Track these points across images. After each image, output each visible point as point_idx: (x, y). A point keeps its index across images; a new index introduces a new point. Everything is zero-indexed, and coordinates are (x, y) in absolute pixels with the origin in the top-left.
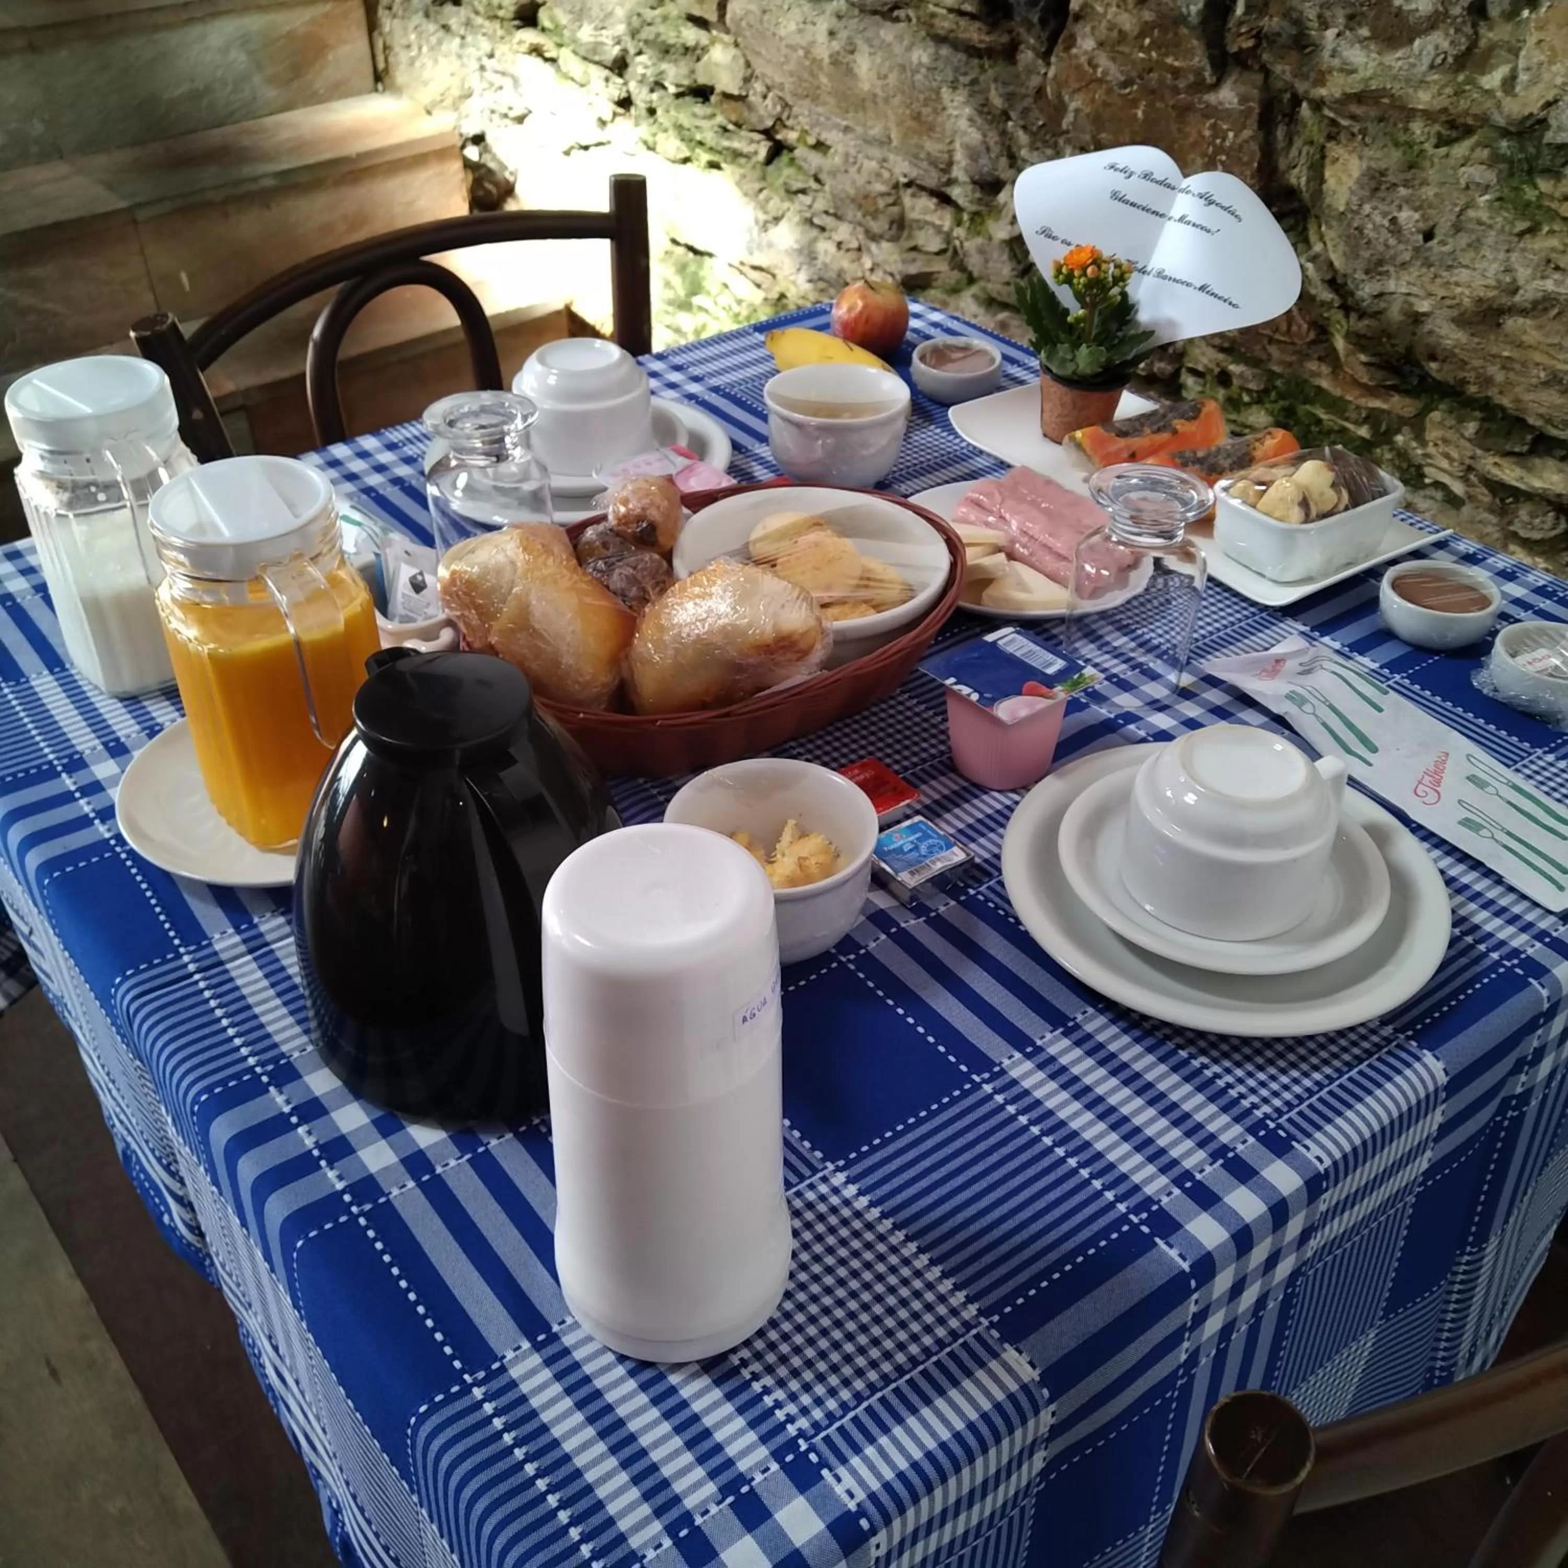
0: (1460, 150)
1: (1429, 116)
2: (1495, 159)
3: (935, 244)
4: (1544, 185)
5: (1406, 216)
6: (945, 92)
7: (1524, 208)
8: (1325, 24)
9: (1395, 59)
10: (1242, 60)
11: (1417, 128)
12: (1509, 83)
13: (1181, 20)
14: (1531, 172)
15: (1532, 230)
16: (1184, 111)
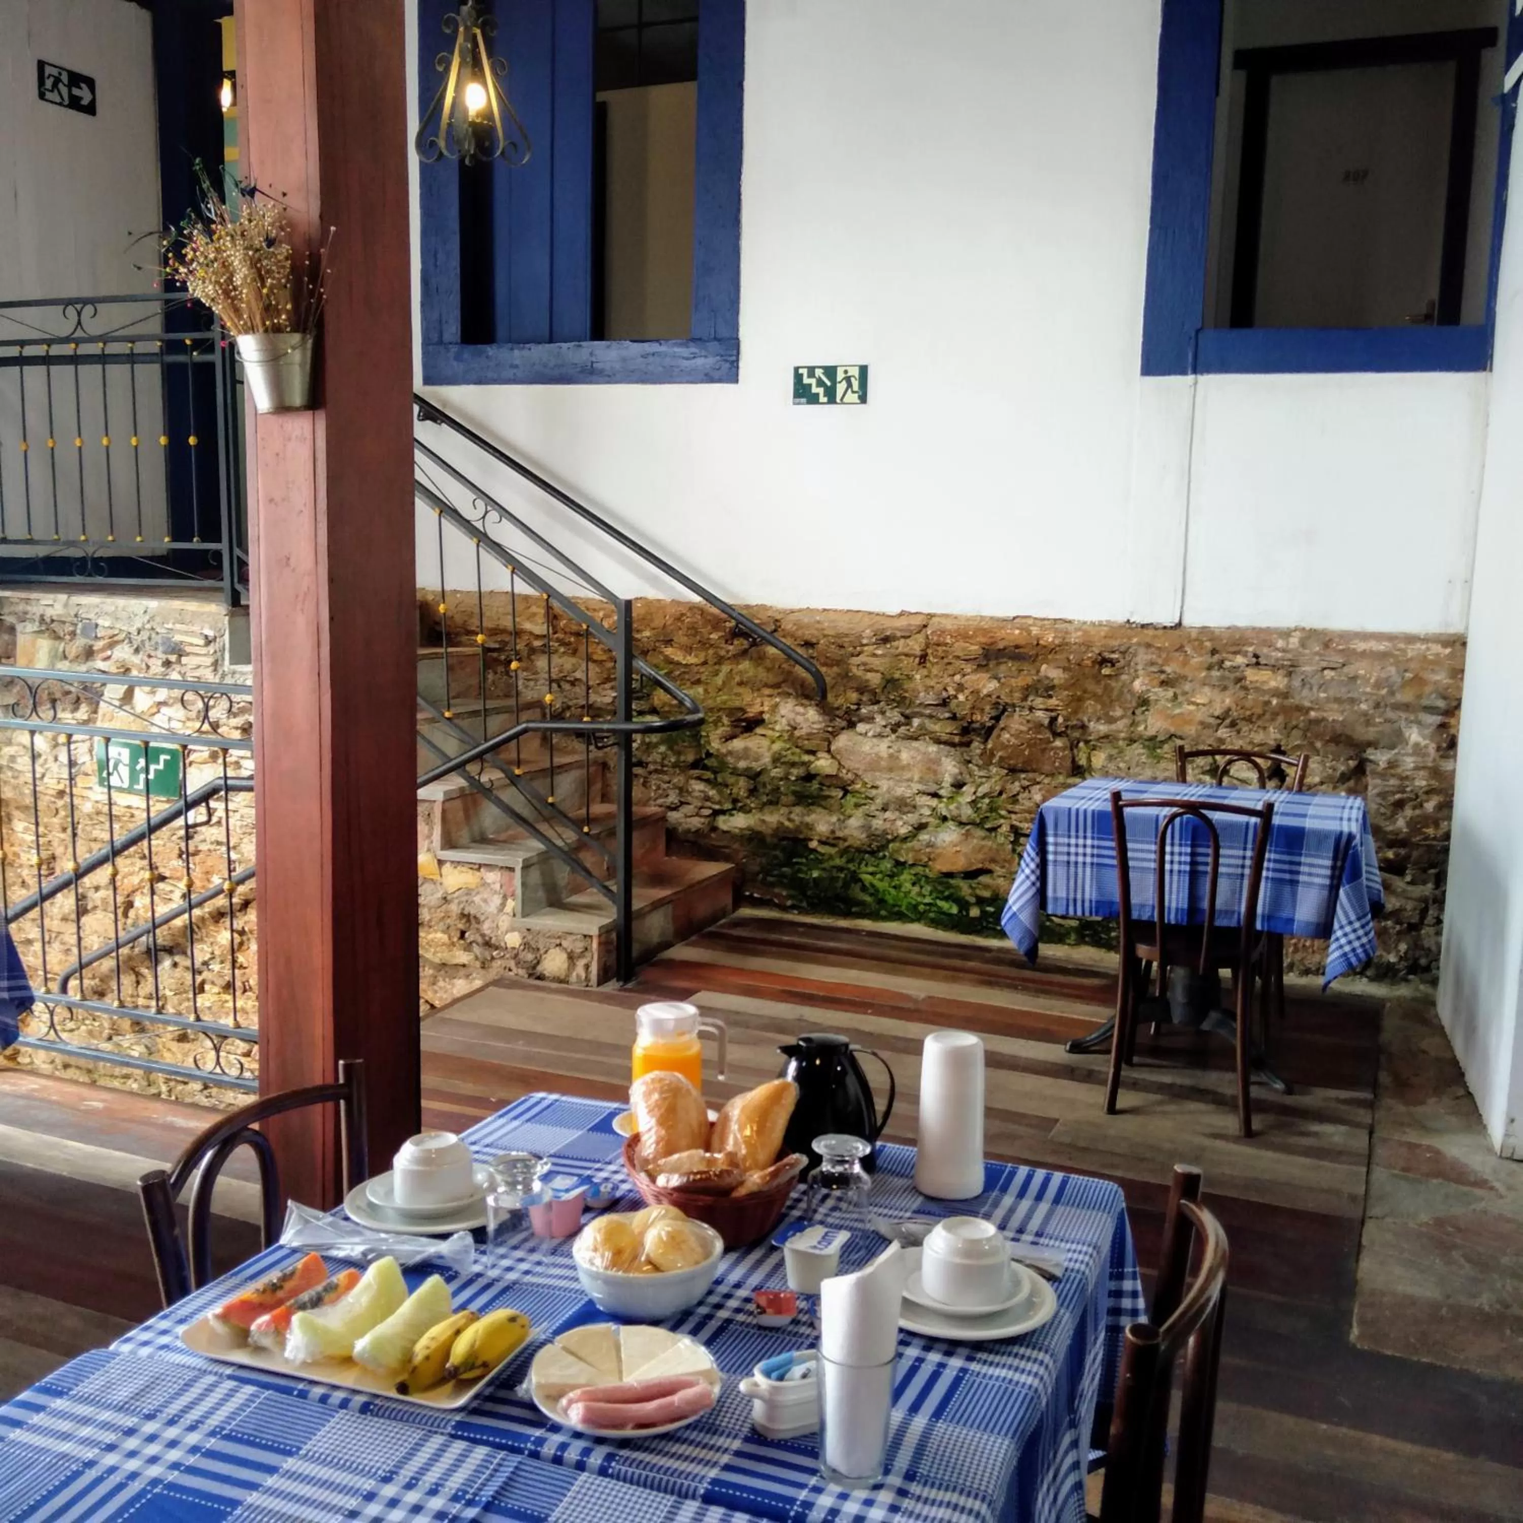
0: (1135, 745)
1: (1124, 739)
2: (1144, 747)
3: (928, 812)
4: (1159, 751)
5: (1122, 765)
6: (943, 759)
7: (1155, 757)
8: (1089, 721)
9: (1113, 727)
10: (1060, 735)
11: (1121, 743)
12: (1146, 728)
13: (1042, 725)
14: (1154, 749)
15: (1158, 762)
16: (1043, 751)
